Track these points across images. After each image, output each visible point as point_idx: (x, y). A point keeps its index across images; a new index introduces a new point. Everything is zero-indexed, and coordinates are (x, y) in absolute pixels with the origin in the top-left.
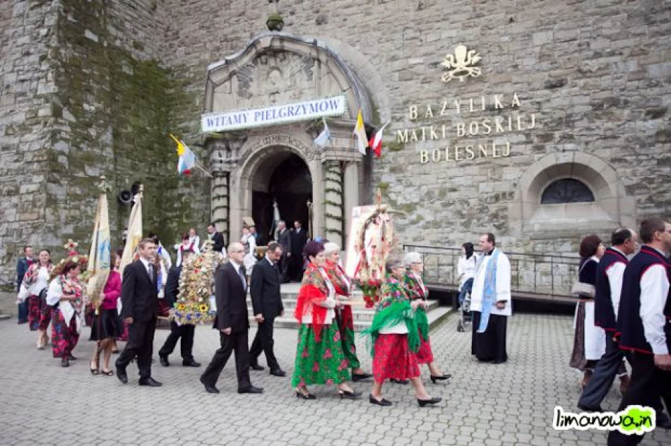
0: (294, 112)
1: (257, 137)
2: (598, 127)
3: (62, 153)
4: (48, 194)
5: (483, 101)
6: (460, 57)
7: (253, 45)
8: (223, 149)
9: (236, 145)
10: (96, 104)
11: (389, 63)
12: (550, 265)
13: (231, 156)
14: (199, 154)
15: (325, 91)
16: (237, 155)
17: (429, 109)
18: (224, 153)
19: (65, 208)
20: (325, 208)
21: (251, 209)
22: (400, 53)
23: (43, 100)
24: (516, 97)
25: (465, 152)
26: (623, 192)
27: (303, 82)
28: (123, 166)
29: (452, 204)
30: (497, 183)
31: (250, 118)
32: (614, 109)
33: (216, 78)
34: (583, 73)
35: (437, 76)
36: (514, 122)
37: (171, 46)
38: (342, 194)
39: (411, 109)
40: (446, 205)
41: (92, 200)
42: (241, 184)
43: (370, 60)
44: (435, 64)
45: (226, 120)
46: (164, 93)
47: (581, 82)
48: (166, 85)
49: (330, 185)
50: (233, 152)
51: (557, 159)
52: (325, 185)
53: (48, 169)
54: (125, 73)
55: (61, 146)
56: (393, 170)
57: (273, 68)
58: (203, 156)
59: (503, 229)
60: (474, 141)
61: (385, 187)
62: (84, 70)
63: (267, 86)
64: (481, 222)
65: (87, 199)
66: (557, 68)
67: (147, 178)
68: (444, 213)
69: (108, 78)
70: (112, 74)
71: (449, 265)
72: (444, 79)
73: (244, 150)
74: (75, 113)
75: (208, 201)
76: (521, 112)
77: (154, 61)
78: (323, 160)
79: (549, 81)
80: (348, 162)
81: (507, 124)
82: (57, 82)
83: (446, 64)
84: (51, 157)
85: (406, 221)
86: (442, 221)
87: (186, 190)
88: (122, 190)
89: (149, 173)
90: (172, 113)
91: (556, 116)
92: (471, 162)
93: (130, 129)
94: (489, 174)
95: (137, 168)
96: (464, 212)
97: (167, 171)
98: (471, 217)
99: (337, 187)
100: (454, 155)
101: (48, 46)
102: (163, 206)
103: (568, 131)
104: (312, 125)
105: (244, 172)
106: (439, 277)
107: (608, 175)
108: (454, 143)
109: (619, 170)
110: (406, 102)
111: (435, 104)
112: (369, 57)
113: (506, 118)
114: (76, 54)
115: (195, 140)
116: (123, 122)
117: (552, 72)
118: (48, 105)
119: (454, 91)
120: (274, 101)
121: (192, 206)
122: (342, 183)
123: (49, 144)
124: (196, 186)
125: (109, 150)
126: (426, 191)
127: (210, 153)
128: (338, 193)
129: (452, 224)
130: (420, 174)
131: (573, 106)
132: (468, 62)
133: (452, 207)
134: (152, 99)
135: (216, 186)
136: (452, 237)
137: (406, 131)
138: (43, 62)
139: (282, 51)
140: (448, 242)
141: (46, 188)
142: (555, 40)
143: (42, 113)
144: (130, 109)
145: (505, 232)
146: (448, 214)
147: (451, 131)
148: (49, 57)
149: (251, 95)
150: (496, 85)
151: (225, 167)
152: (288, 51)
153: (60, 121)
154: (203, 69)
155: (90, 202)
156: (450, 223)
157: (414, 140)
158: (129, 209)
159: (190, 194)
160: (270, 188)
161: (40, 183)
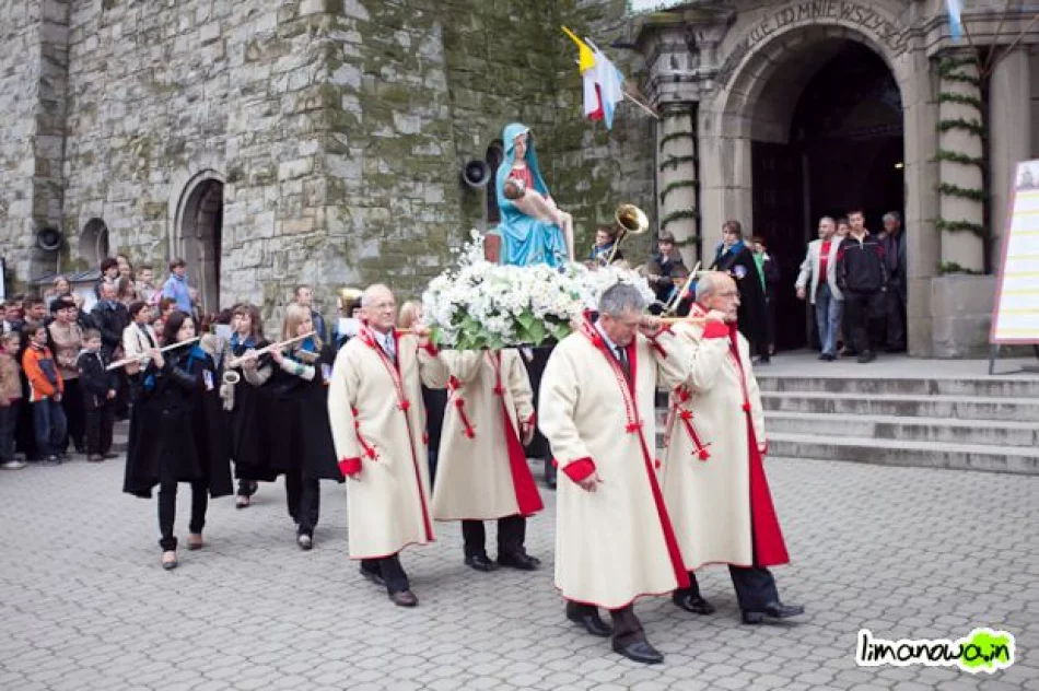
1: (761, 11)
3: (348, 90)
4: (331, 179)
8: (680, 49)
9: (711, 36)
13: (699, 63)
14: (624, 67)
16: (714, 59)
18: (683, 58)
19: (363, 206)
20: (938, 172)
21: (749, 184)
28: (466, 109)
38: (983, 132)
41: (411, 184)
42: (725, 127)
49: (950, 112)
50: (705, 54)
52: (938, 113)
53: (325, 126)
55: (347, 75)
58: (634, 70)
65: (402, 185)
73: (729, 46)
75: (651, 174)
78: (931, 51)
80: (1001, 48)
84: (330, 101)
87: (601, 152)
88: (468, 159)
93: (476, 25)
95: (494, 110)
99: (970, 114)
105: (731, 101)
115: (616, 34)
116: (460, 12)
121: (615, 186)
122: (984, 104)
123: (323, 73)
124: (622, 140)
125: (437, 74)
127: (652, 61)
128: (973, 129)
135: (668, 138)
141: (324, 166)
143: (305, 8)
151: (687, 92)
153: (341, 21)
155: (406, 189)
158: (484, 199)
159: (609, 160)
160: (793, 132)
161: (313, 155)
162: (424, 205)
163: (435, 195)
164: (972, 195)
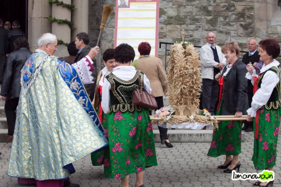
59: (250, 30)
64: (227, 20)
68: (189, 8)
96: (210, 9)
98: (217, 14)
129: (197, 20)
145: (251, 33)
156: (195, 20)
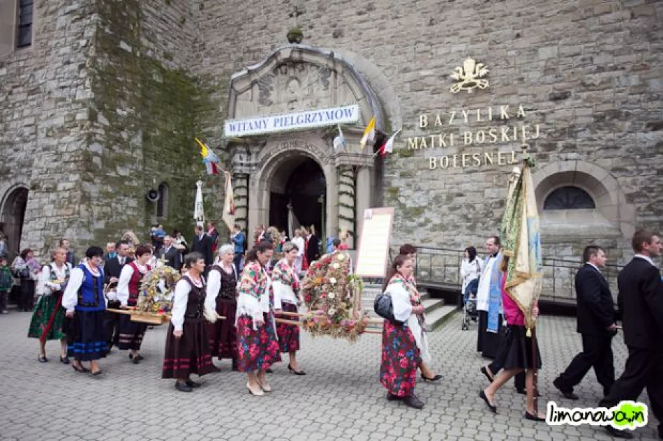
0: (311, 119)
1: (275, 142)
2: (600, 138)
3: (96, 154)
4: (82, 191)
5: (490, 111)
6: (469, 69)
7: (274, 56)
8: (244, 153)
9: (256, 149)
10: (128, 109)
11: (401, 75)
12: (551, 268)
13: (251, 159)
14: (221, 157)
15: (340, 99)
16: (257, 158)
17: (438, 118)
18: (244, 156)
19: (98, 205)
20: (338, 211)
21: (268, 208)
22: (412, 66)
23: (80, 105)
24: (521, 108)
25: (472, 159)
26: (623, 199)
27: (319, 90)
28: (151, 167)
29: (458, 208)
30: (502, 189)
31: (270, 125)
32: (615, 121)
33: (238, 87)
34: (585, 86)
35: (447, 87)
36: (519, 132)
37: (198, 56)
38: (354, 196)
39: (421, 117)
40: (452, 209)
41: (122, 198)
42: (260, 185)
43: (383, 72)
44: (445, 76)
45: (247, 126)
46: (190, 100)
47: (584, 95)
48: (192, 92)
49: (343, 188)
50: (253, 156)
51: (560, 167)
52: (338, 188)
53: (83, 168)
54: (155, 81)
55: (95, 148)
56: (403, 175)
57: (292, 78)
58: (225, 159)
60: (480, 149)
61: (395, 191)
62: (118, 78)
63: (286, 95)
64: (486, 225)
65: (118, 197)
66: (561, 81)
67: (173, 179)
68: (451, 217)
69: (139, 85)
70: (143, 82)
71: (455, 266)
72: (452, 90)
73: (263, 154)
74: (109, 117)
76: (526, 122)
77: (181, 70)
78: (337, 165)
79: (553, 94)
80: (360, 167)
81: (512, 134)
82: (94, 89)
83: (455, 76)
84: (87, 158)
85: (414, 224)
86: (448, 224)
87: (209, 191)
88: (150, 189)
89: (174, 174)
90: (197, 118)
91: (559, 127)
92: (478, 169)
93: (158, 133)
94: (495, 181)
95: (164, 169)
96: (470, 216)
97: (192, 172)
98: (476, 221)
99: (350, 190)
100: (461, 162)
101: (87, 56)
102: (187, 204)
103: (571, 141)
104: (328, 132)
105: (263, 175)
106: (445, 277)
107: (609, 184)
108: (461, 150)
109: (619, 179)
110: (417, 111)
111: (444, 113)
112: (382, 68)
113: (512, 128)
114: (111, 63)
115: (218, 144)
116: (151, 127)
117: (556, 85)
118: (85, 109)
119: (462, 102)
120: (293, 109)
121: (214, 205)
122: (355, 186)
123: (85, 145)
124: (218, 186)
125: (139, 152)
126: (433, 196)
127: (232, 156)
128: (351, 195)
130: (429, 179)
131: (576, 117)
132: (476, 75)
133: (458, 211)
134: (179, 106)
135: (237, 187)
136: (458, 239)
137: (416, 139)
138: (82, 71)
139: (301, 62)
140: (454, 244)
141: (81, 186)
142: (559, 55)
143: (79, 117)
144: (159, 114)
146: (453, 217)
147: (459, 139)
148: (88, 66)
149: (271, 103)
150: (503, 96)
151: (245, 170)
152: (306, 62)
153: (95, 124)
154: (227, 78)
155: (120, 200)
156: (456, 227)
157: (423, 147)
158: (156, 207)
159: (212, 194)
160: (286, 191)
161: (76, 181)
162: (128, 207)
163: (133, 203)
164: (350, 220)
